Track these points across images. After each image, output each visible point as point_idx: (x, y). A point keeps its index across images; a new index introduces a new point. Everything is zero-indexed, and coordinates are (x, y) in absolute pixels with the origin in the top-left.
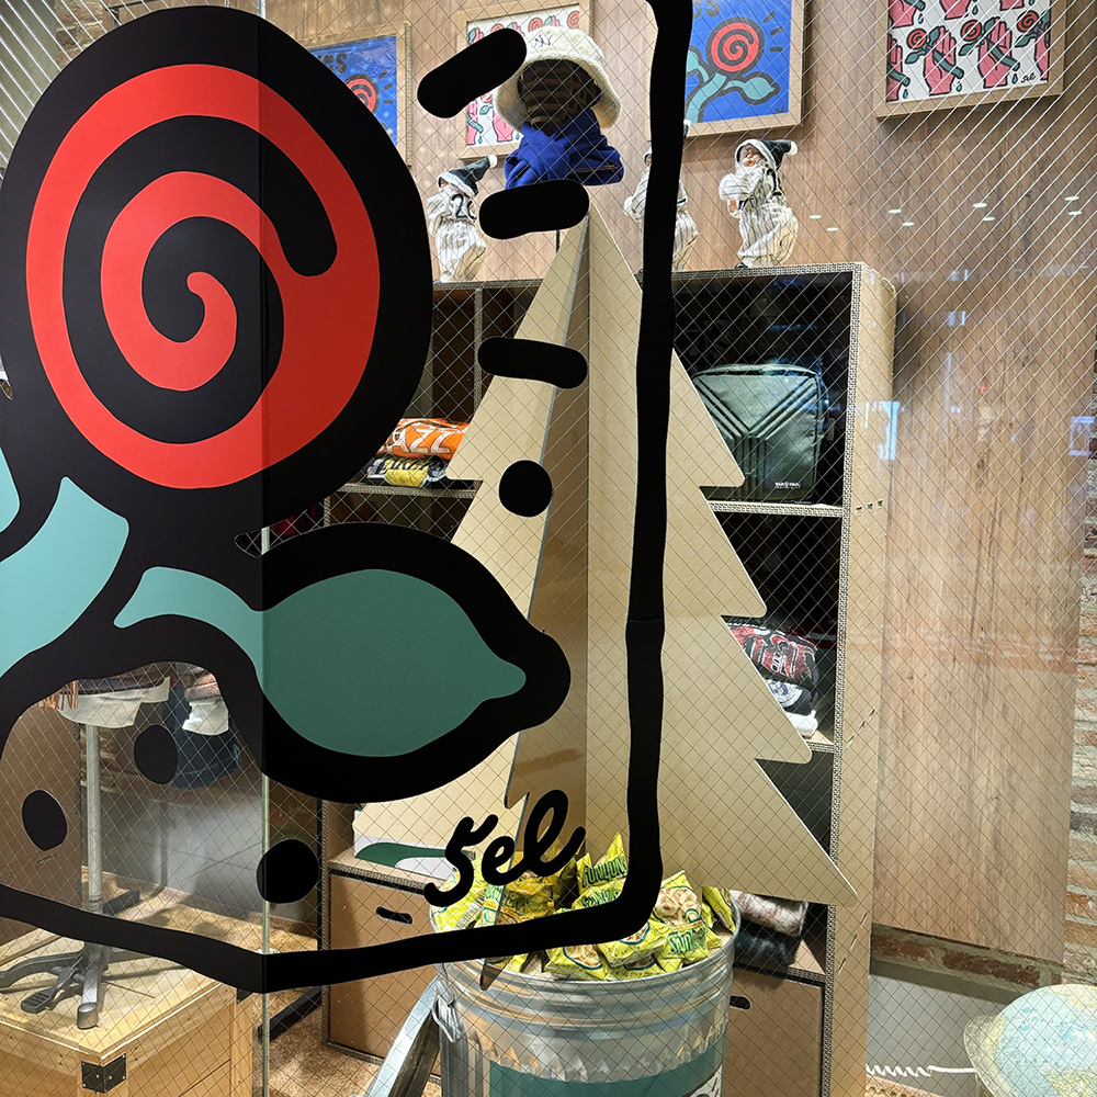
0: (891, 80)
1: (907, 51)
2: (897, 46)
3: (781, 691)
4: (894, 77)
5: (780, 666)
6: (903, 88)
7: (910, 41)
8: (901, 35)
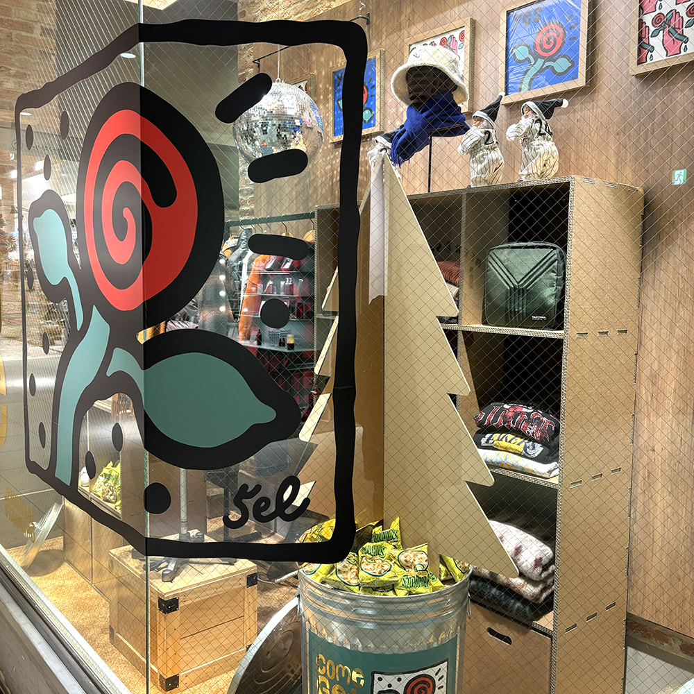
0: (642, 49)
1: (652, 29)
2: (646, 27)
3: (531, 448)
4: (643, 47)
5: (531, 431)
6: (650, 54)
7: (655, 22)
8: (648, 19)
